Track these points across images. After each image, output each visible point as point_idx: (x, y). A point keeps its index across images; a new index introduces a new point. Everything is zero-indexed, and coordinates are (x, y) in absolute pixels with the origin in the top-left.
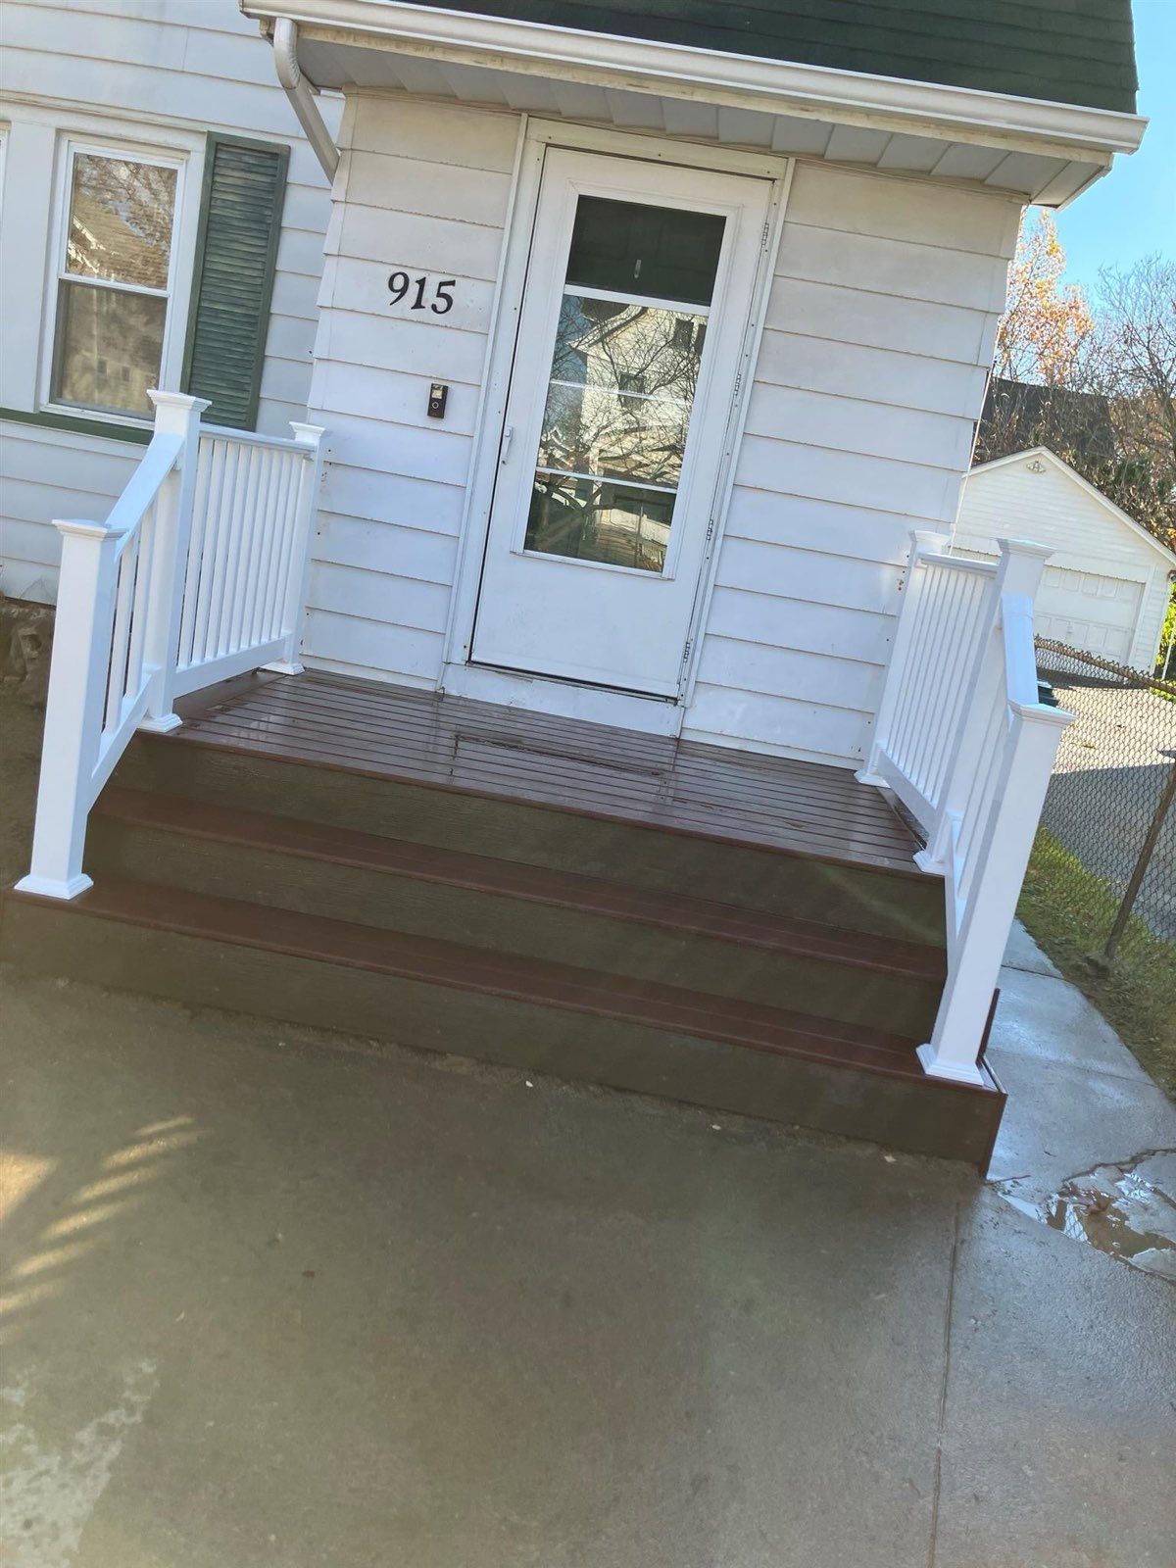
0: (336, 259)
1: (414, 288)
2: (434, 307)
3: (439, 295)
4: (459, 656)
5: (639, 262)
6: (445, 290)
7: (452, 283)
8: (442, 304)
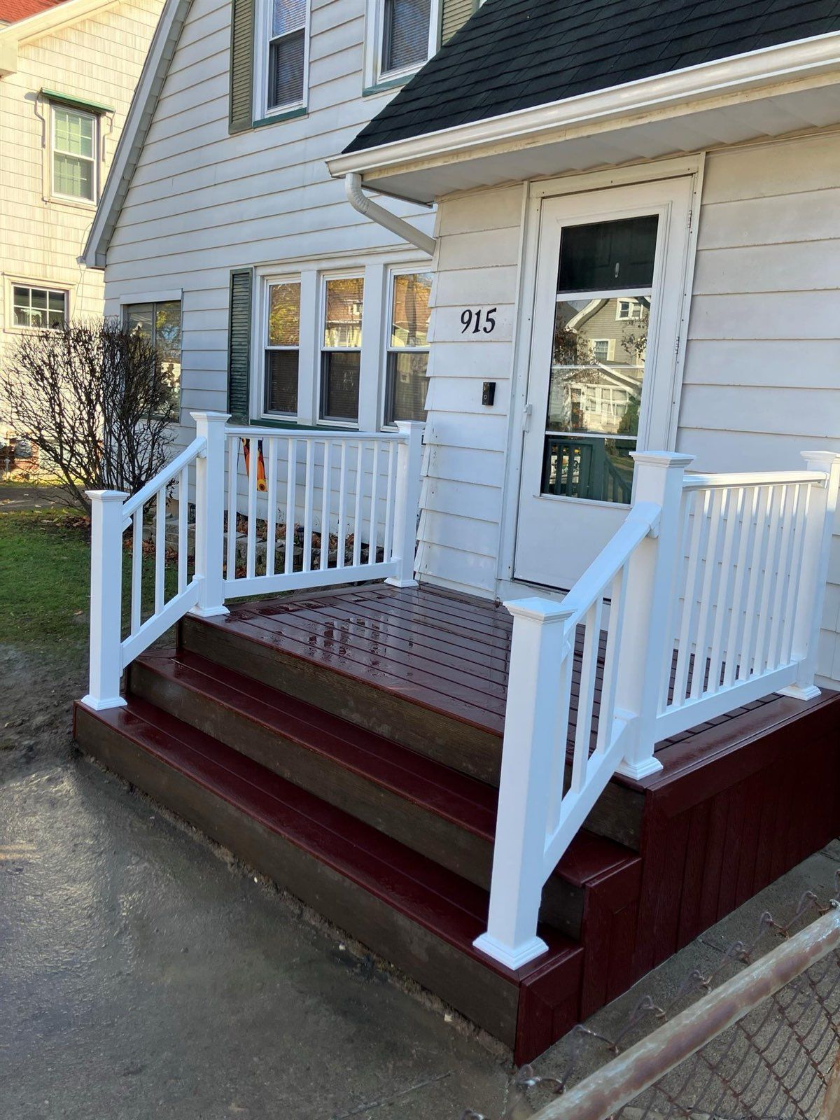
0: (435, 309)
1: (474, 318)
2: (485, 329)
3: (488, 320)
4: (506, 574)
5: (617, 265)
6: (491, 316)
7: (495, 310)
8: (489, 325)
